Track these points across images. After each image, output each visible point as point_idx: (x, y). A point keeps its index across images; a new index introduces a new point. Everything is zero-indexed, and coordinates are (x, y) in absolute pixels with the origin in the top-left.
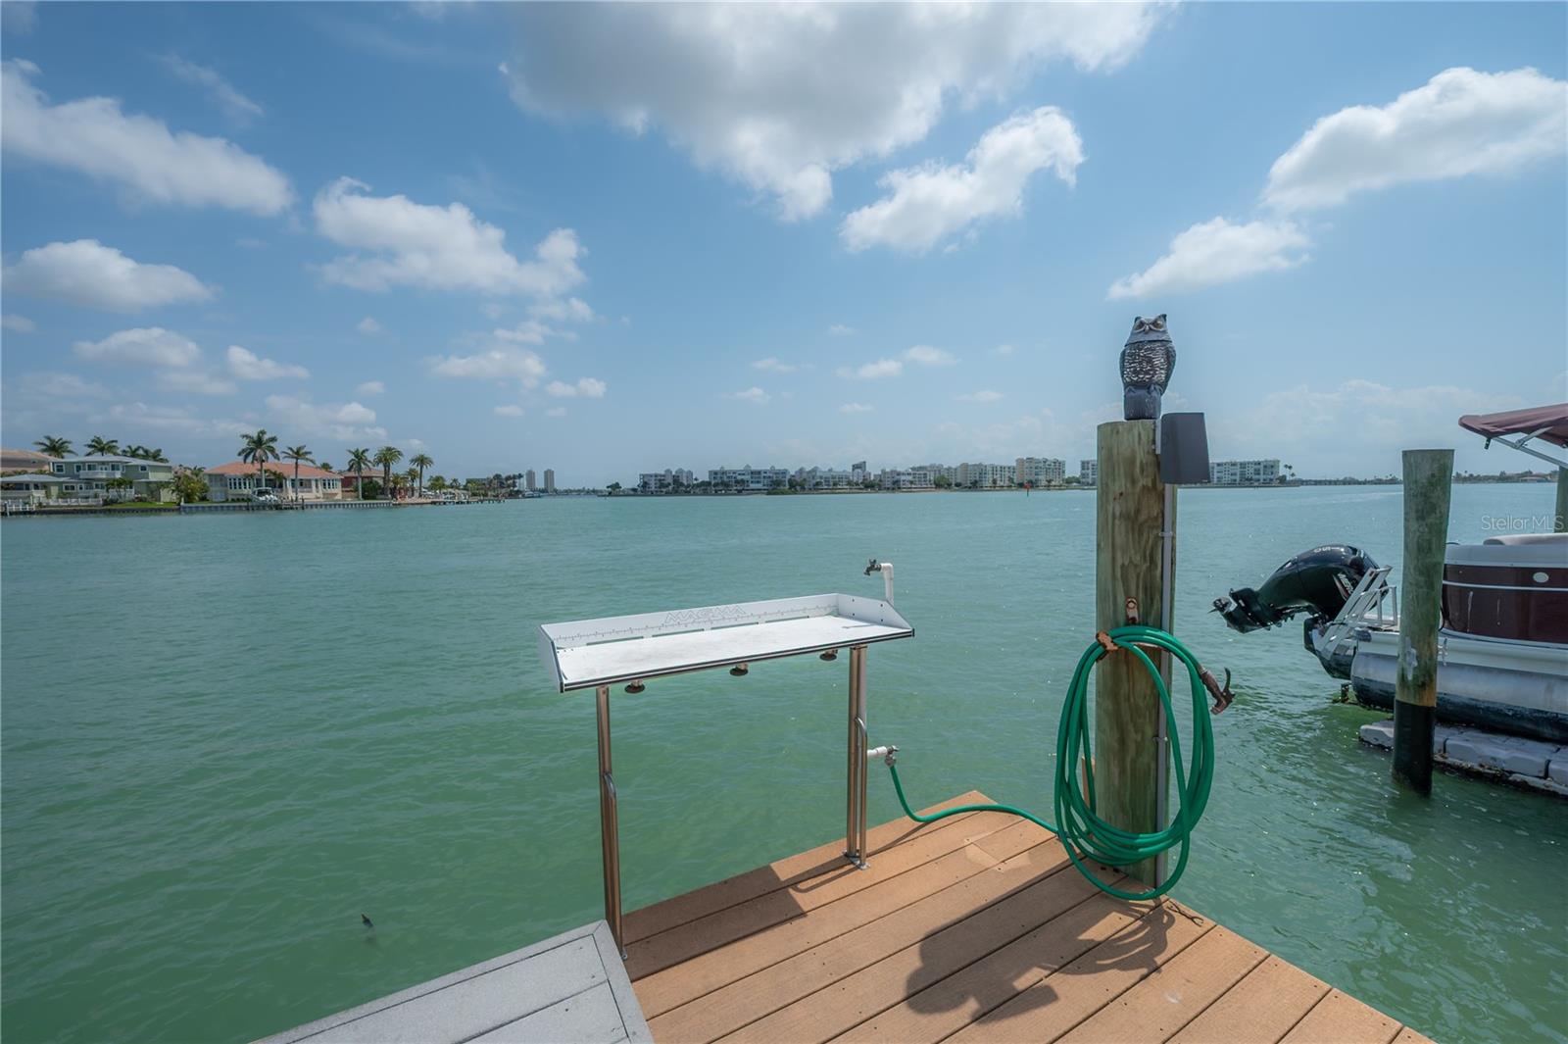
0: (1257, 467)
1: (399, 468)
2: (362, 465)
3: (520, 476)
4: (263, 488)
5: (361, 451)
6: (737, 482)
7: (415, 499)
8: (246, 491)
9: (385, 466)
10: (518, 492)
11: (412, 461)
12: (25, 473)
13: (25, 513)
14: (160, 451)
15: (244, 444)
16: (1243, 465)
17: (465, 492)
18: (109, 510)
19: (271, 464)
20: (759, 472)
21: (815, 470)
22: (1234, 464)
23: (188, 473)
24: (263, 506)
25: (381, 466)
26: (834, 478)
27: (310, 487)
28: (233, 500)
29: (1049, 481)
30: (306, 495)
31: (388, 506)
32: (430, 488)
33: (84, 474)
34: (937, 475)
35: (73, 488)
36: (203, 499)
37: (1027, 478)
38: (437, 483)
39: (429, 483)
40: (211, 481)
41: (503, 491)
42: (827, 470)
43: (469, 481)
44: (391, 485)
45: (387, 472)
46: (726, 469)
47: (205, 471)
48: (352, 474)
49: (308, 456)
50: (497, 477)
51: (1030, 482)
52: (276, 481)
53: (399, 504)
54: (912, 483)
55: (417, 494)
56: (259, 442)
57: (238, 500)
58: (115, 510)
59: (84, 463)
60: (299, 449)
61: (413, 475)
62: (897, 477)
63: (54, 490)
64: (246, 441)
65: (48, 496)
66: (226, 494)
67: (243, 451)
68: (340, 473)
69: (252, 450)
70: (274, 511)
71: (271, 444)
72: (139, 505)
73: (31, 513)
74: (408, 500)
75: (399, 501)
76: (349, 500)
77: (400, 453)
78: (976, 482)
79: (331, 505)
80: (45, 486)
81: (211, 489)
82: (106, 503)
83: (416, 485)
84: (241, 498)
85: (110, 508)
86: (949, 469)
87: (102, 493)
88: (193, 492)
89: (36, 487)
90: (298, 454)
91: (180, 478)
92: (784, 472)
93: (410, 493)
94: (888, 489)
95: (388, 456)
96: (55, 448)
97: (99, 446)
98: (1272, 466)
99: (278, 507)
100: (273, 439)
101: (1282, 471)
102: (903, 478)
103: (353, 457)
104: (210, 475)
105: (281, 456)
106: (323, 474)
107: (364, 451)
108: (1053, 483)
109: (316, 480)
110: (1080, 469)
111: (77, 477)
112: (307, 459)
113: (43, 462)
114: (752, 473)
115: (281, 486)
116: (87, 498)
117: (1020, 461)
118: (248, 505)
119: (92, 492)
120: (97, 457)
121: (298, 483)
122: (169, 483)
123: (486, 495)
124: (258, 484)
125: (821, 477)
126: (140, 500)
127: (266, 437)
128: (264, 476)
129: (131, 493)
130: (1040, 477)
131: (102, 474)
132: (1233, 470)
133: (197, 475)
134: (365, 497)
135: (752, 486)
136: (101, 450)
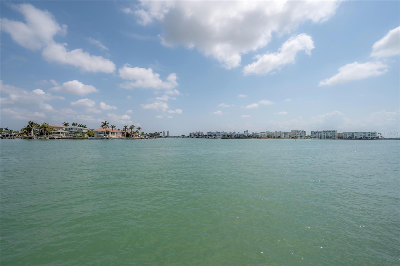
0: (369, 134)
1: (134, 130)
2: (126, 129)
3: (161, 133)
4: (105, 134)
5: (126, 126)
6: (214, 135)
7: (137, 138)
8: (102, 135)
9: (131, 130)
10: (161, 136)
11: (137, 128)
12: (60, 130)
13: (58, 139)
14: (85, 126)
15: (102, 124)
16: (364, 133)
17: (148, 136)
18: (74, 138)
19: (107, 129)
20: (220, 133)
21: (234, 132)
22: (361, 133)
23: (91, 130)
24: (105, 138)
25: (130, 129)
26: (239, 134)
27: (115, 134)
28: (99, 137)
29: (301, 137)
30: (114, 136)
31: (131, 139)
32: (141, 135)
33: (71, 130)
34: (268, 134)
35: (68, 133)
36: (93, 136)
37: (295, 135)
38: (142, 134)
39: (141, 134)
40: (95, 132)
41: (157, 136)
42: (237, 132)
43: (150, 134)
44: (132, 134)
45: (131, 131)
46: (211, 132)
47: (94, 130)
48: (124, 131)
49: (115, 127)
50: (156, 133)
51: (296, 137)
52: (108, 133)
53: (134, 139)
54: (261, 136)
55: (138, 136)
56: (105, 124)
57: (100, 137)
58: (75, 139)
59: (71, 128)
60: (113, 126)
61: (137, 132)
62: (257, 135)
63: (65, 134)
64: (102, 123)
65: (63, 135)
66: (98, 136)
67: (102, 126)
68: (122, 131)
69: (104, 125)
70: (107, 140)
71: (108, 124)
72: (80, 137)
73: (60, 139)
74: (136, 138)
75: (134, 138)
76: (123, 137)
77: (135, 127)
78: (279, 136)
79: (119, 138)
80: (63, 133)
81: (95, 134)
82: (74, 137)
83: (138, 134)
85: (75, 138)
86: (271, 133)
87: (73, 135)
88: (91, 135)
89: (61, 133)
90: (113, 127)
91: (89, 132)
92: (226, 133)
93: (136, 136)
94: (254, 138)
95: (132, 127)
96: (66, 125)
97: (74, 124)
98: (374, 134)
99: (108, 139)
100: (108, 123)
101: (377, 135)
102: (258, 135)
103: (124, 127)
104: (95, 131)
105: (109, 127)
106: (118, 131)
107: (127, 126)
108: (302, 137)
109: (116, 133)
110: (311, 133)
111: (69, 131)
112: (115, 128)
113: (63, 128)
114: (218, 133)
115: (109, 134)
116: (70, 136)
117: (292, 131)
118: (101, 138)
119: (71, 134)
120: (73, 127)
121: (112, 133)
122: (86, 133)
123: (153, 137)
124: (104, 133)
125: (236, 134)
126: (81, 136)
127: (106, 123)
128: (106, 131)
129: (79, 135)
130: (298, 135)
131: (74, 130)
132: (360, 134)
133: (92, 131)
134: (126, 137)
135: (218, 136)
136: (74, 125)
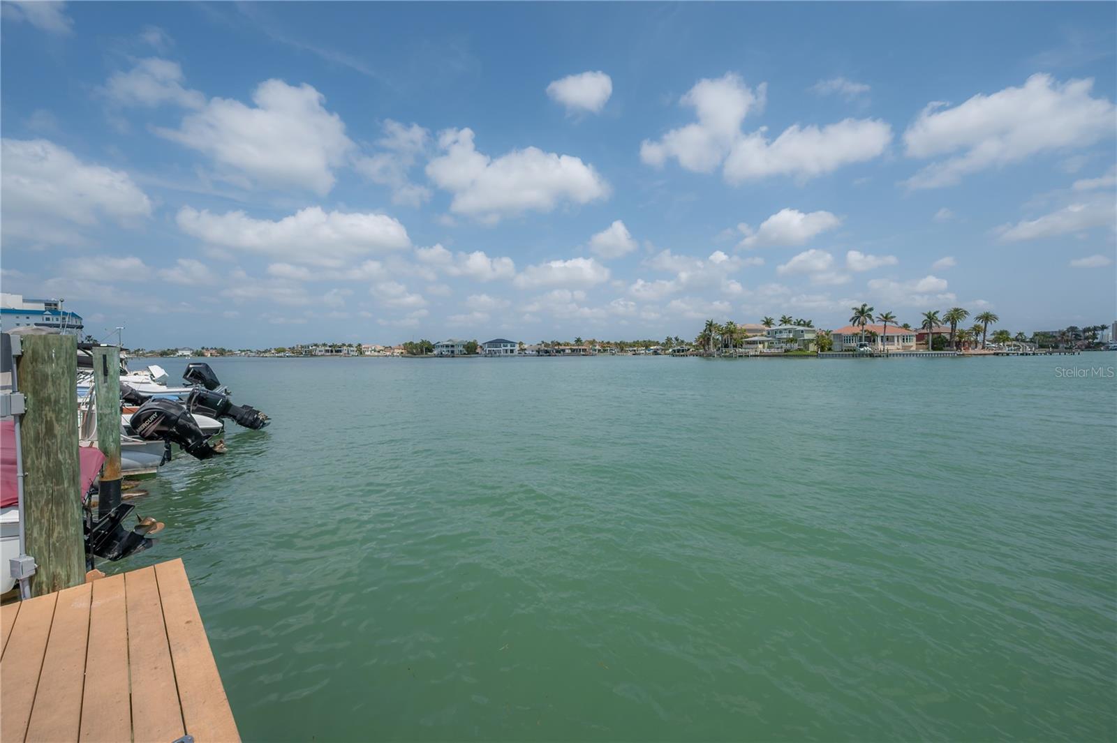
1: (964, 325)
2: (933, 324)
3: (1103, 328)
4: (863, 343)
5: (933, 313)
7: (978, 351)
8: (853, 344)
9: (952, 324)
10: (1100, 344)
11: (977, 318)
12: (756, 336)
14: (811, 321)
15: (853, 314)
17: (1032, 344)
18: (786, 356)
19: (869, 325)
23: (824, 333)
24: (862, 355)
25: (949, 323)
27: (894, 341)
28: (845, 350)
30: (890, 347)
31: (953, 357)
32: (994, 341)
33: (778, 336)
35: (772, 344)
36: (830, 349)
38: (1002, 337)
39: (993, 337)
40: (834, 338)
41: (1079, 343)
43: (1036, 335)
44: (957, 339)
45: (953, 329)
47: (832, 333)
48: (925, 331)
49: (893, 320)
50: (1073, 329)
52: (871, 338)
53: (963, 355)
55: (980, 346)
56: (860, 312)
57: (848, 350)
58: (789, 355)
59: (778, 330)
60: (887, 315)
61: (977, 330)
63: (766, 345)
64: (855, 311)
65: (764, 347)
66: (842, 346)
67: (853, 318)
68: (916, 330)
69: (858, 317)
70: (869, 358)
71: (870, 313)
72: (799, 353)
74: (971, 351)
75: (963, 352)
76: (921, 351)
77: (966, 312)
79: (907, 354)
80: (763, 343)
81: (834, 343)
82: (786, 351)
83: (980, 338)
84: (850, 349)
85: (787, 354)
87: (784, 345)
88: (825, 346)
89: (760, 343)
90: (886, 318)
91: (818, 337)
93: (973, 346)
95: (955, 316)
96: (768, 322)
99: (871, 355)
100: (871, 309)
103: (926, 318)
104: (834, 335)
105: (876, 320)
106: (905, 332)
107: (935, 313)
109: (898, 337)
111: (775, 337)
112: (892, 322)
113: (763, 330)
115: (874, 341)
116: (778, 349)
118: (854, 354)
119: (780, 345)
120: (784, 326)
121: (885, 339)
122: (813, 340)
123: (1056, 347)
124: (861, 340)
126: (800, 350)
127: (866, 308)
128: (864, 334)
129: (796, 346)
131: (785, 336)
133: (828, 335)
134: (933, 349)
136: (785, 322)
